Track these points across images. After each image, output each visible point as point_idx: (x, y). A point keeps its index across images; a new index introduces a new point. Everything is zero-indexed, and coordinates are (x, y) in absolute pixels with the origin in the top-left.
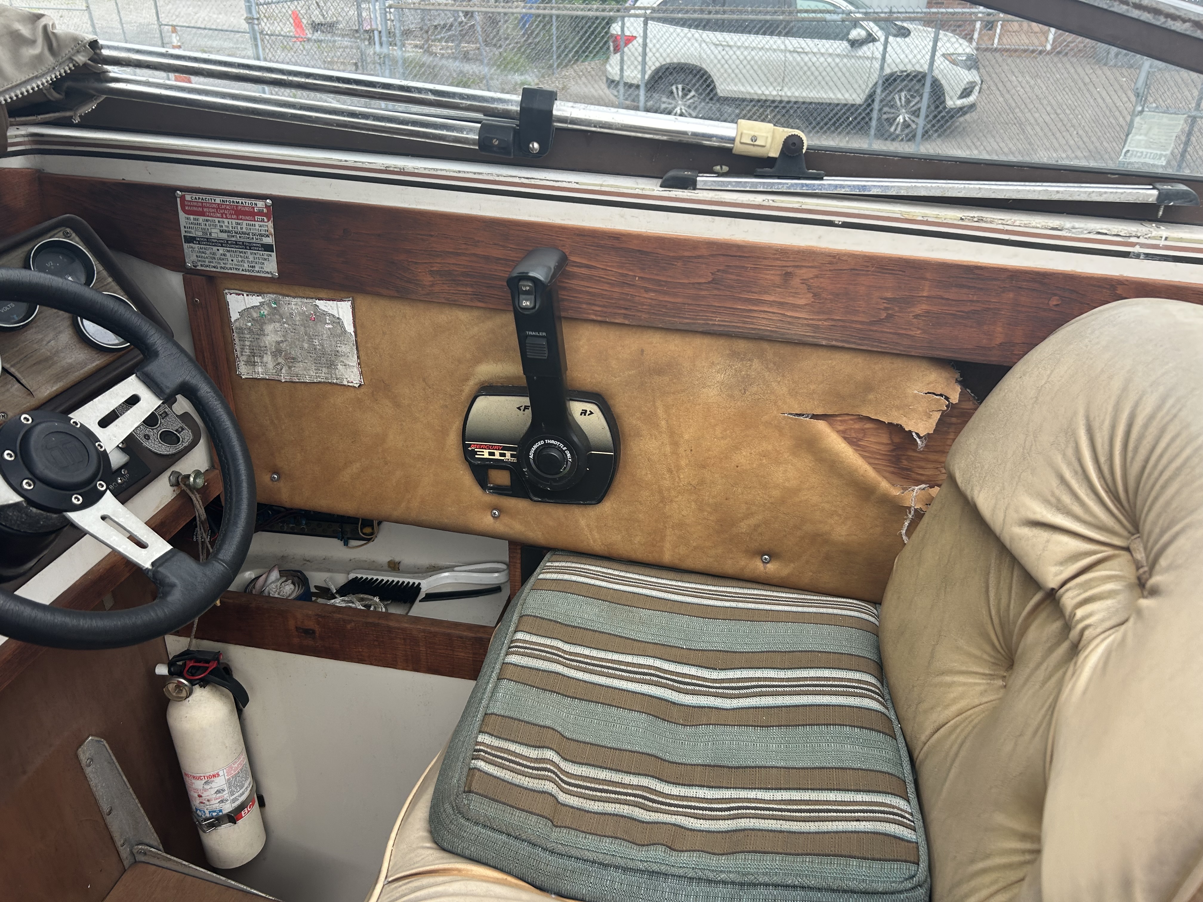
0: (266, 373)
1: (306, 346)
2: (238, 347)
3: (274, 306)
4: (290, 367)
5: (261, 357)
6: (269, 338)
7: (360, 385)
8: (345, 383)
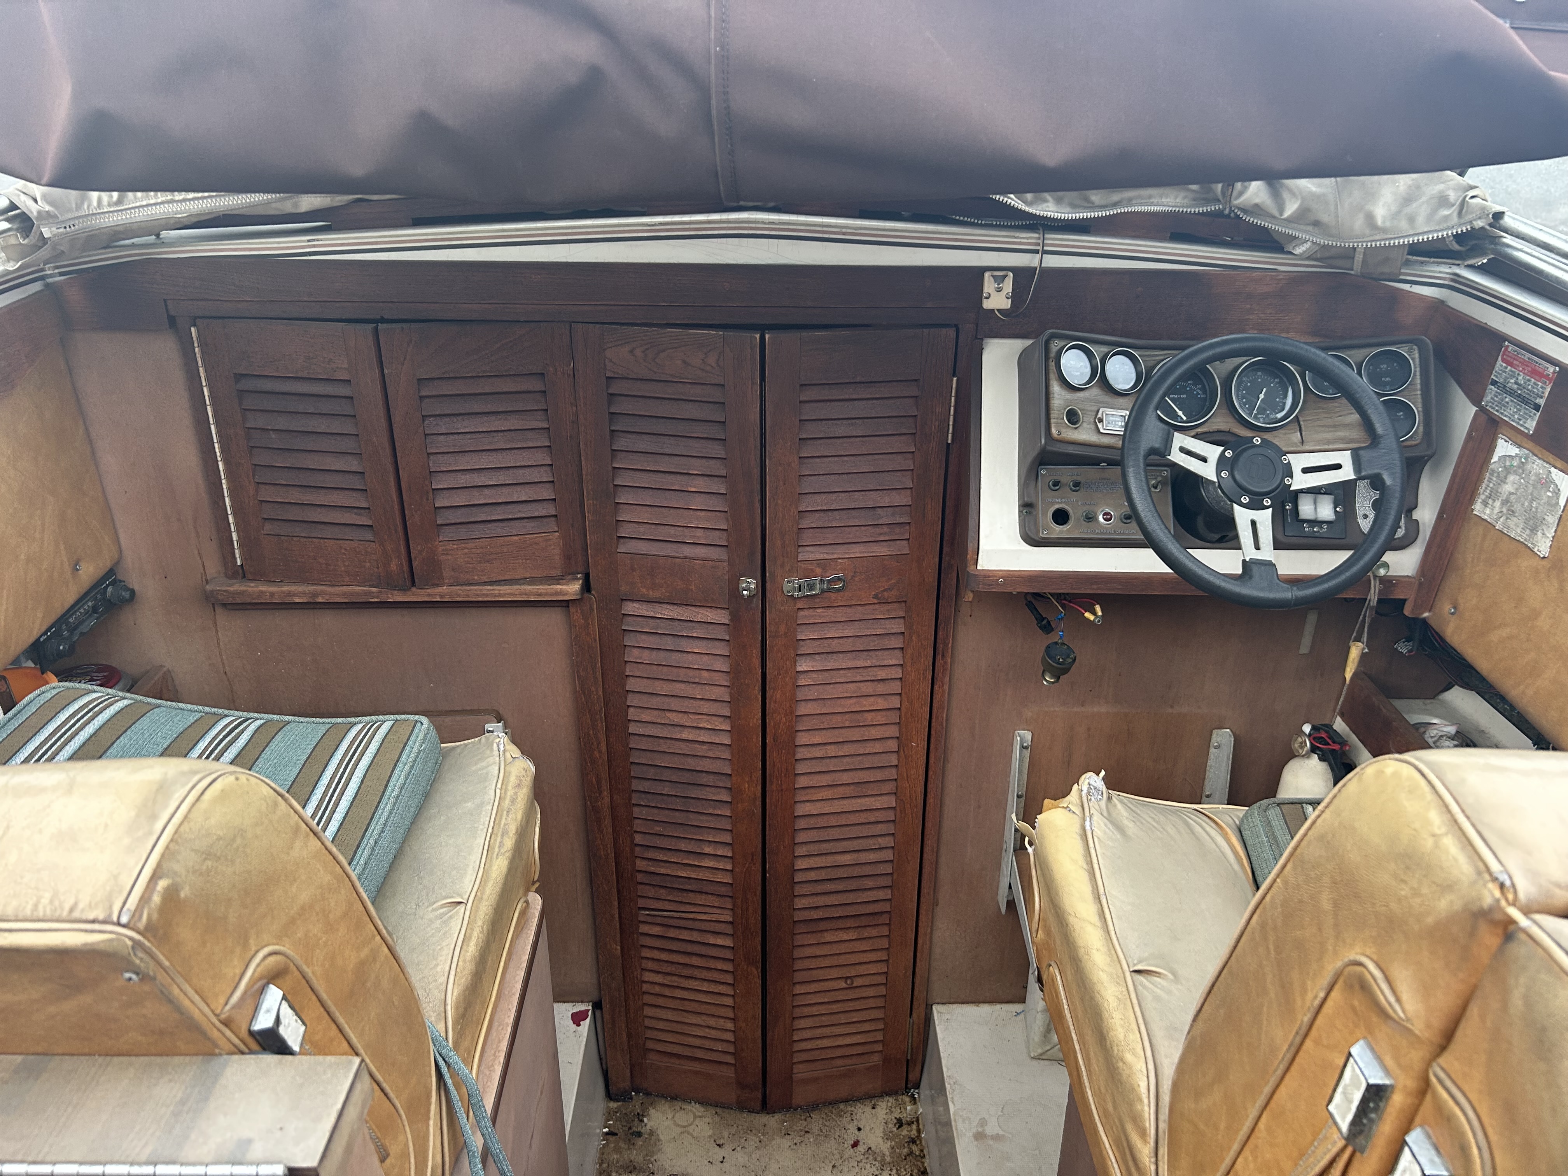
0: (1489, 515)
1: (1526, 504)
2: (1484, 486)
3: (1523, 460)
4: (1507, 518)
5: (1494, 501)
6: (1506, 486)
7: (1544, 557)
8: (1535, 550)
